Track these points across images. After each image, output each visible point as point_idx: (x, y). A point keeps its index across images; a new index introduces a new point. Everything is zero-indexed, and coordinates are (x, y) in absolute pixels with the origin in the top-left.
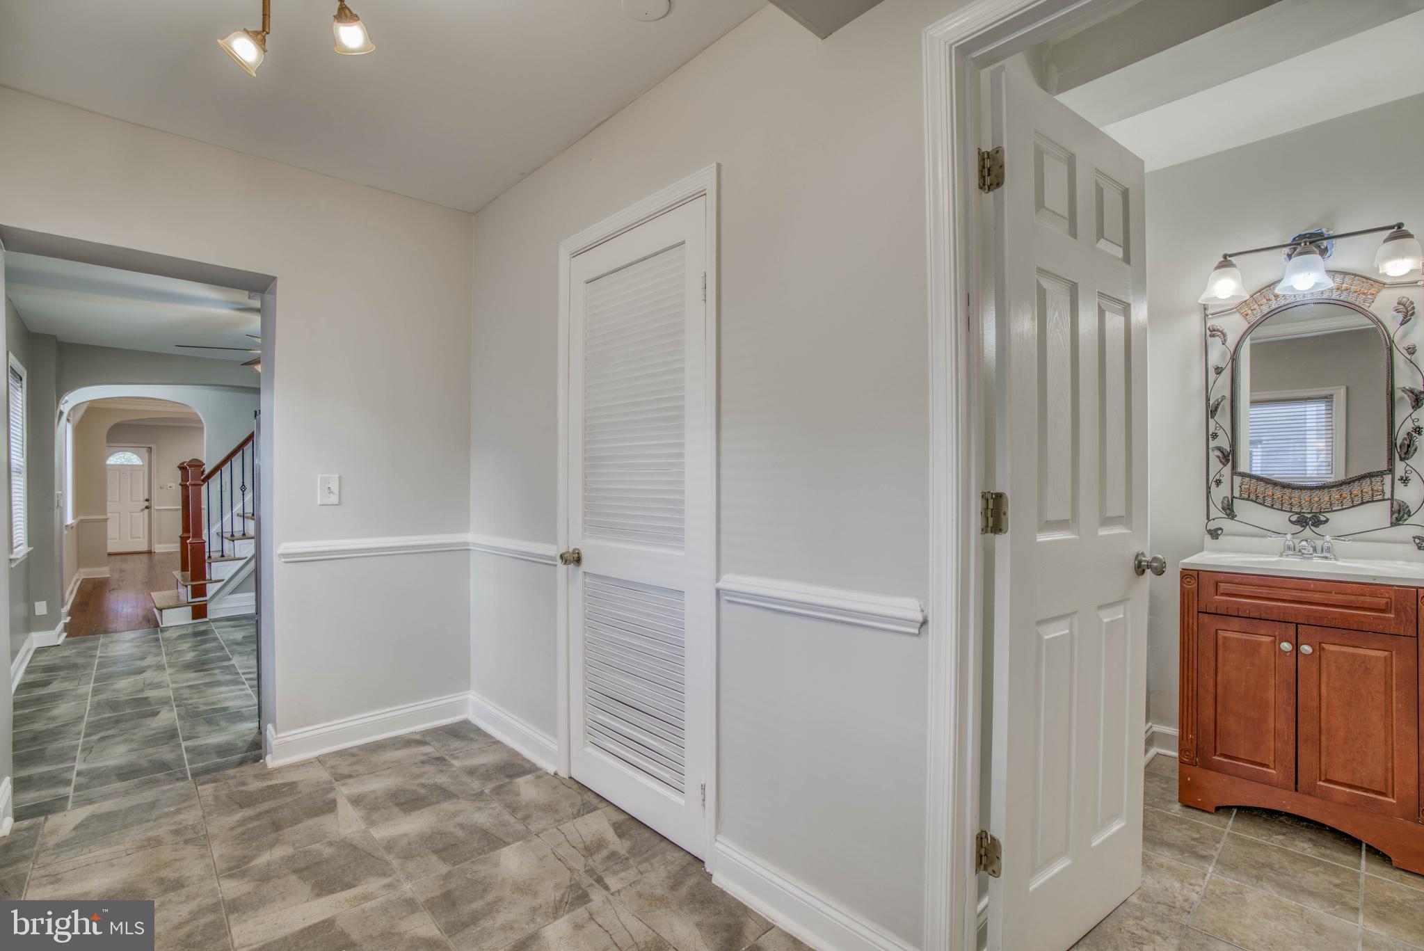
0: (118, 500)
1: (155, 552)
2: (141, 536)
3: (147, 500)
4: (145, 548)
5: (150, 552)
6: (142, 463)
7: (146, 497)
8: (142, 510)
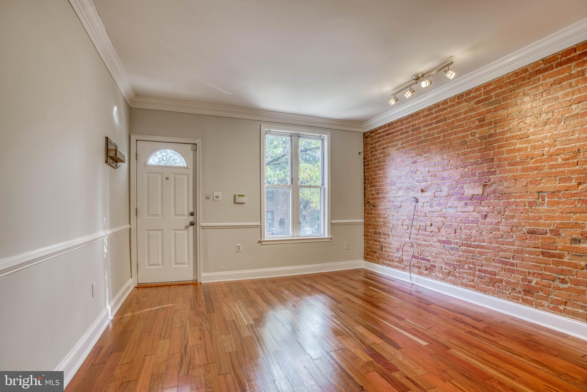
0: (160, 213)
1: (201, 283)
2: (186, 261)
3: (192, 214)
4: (189, 277)
5: (195, 284)
6: (186, 165)
7: (191, 210)
8: (187, 227)
